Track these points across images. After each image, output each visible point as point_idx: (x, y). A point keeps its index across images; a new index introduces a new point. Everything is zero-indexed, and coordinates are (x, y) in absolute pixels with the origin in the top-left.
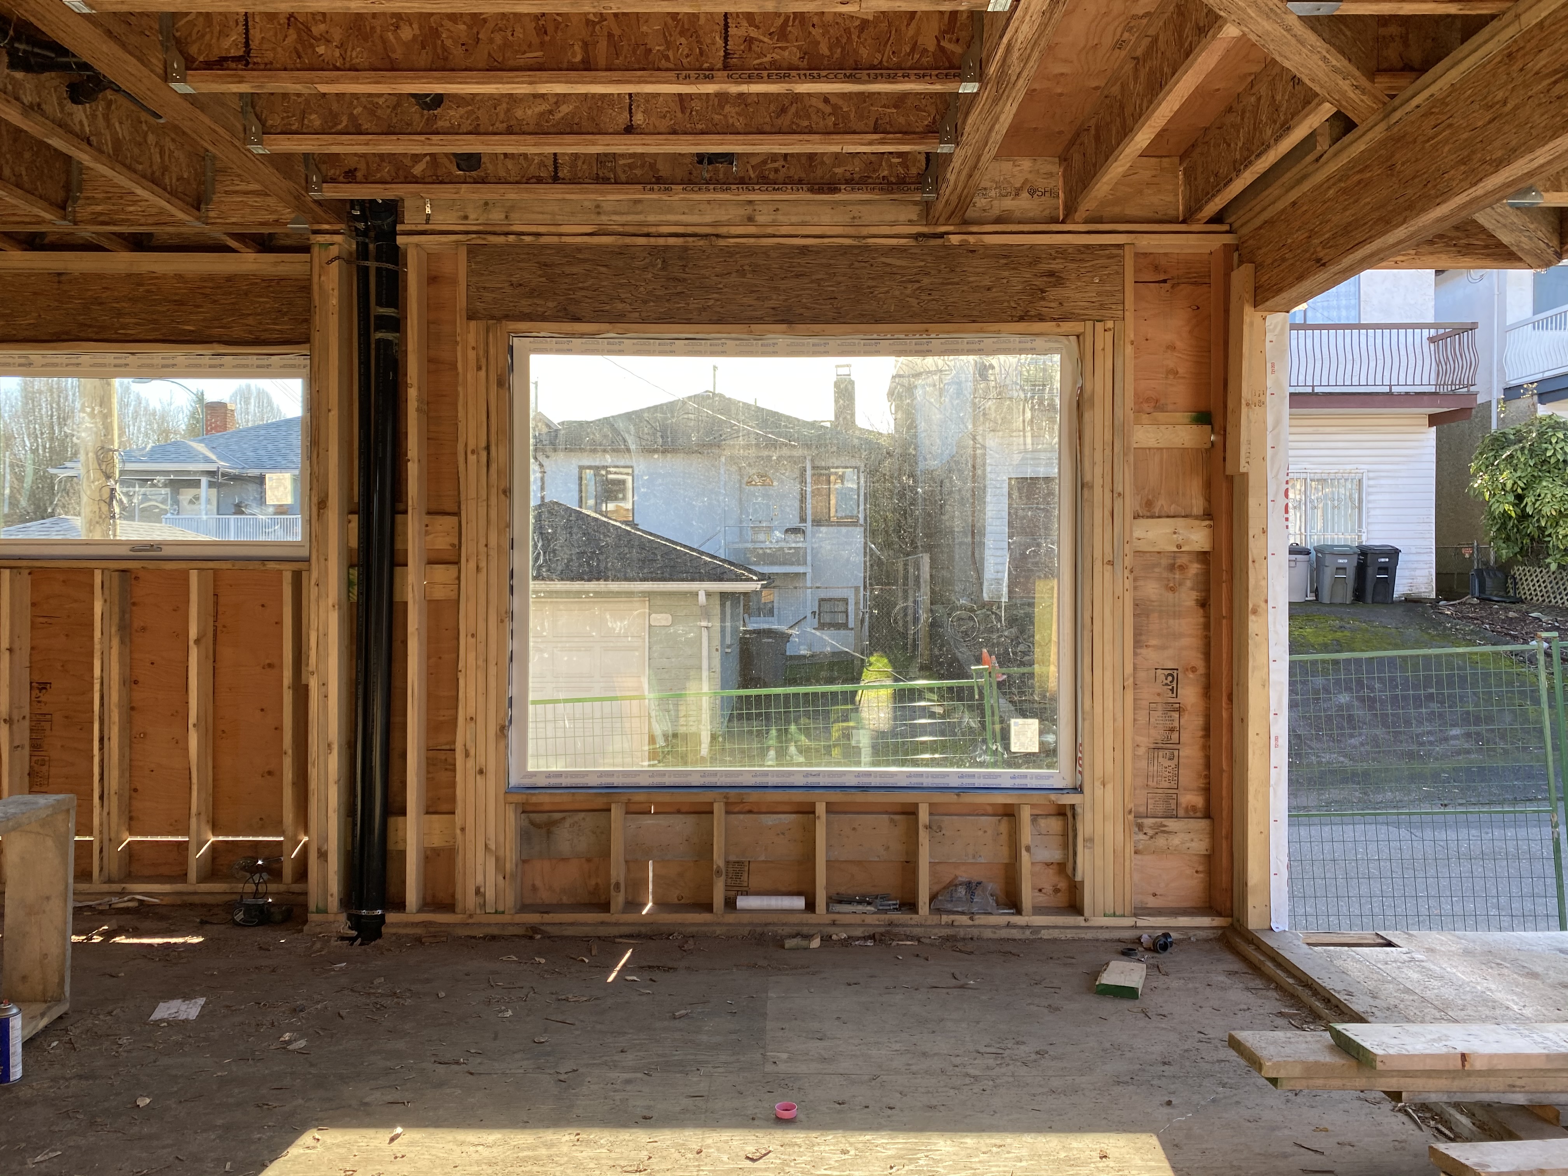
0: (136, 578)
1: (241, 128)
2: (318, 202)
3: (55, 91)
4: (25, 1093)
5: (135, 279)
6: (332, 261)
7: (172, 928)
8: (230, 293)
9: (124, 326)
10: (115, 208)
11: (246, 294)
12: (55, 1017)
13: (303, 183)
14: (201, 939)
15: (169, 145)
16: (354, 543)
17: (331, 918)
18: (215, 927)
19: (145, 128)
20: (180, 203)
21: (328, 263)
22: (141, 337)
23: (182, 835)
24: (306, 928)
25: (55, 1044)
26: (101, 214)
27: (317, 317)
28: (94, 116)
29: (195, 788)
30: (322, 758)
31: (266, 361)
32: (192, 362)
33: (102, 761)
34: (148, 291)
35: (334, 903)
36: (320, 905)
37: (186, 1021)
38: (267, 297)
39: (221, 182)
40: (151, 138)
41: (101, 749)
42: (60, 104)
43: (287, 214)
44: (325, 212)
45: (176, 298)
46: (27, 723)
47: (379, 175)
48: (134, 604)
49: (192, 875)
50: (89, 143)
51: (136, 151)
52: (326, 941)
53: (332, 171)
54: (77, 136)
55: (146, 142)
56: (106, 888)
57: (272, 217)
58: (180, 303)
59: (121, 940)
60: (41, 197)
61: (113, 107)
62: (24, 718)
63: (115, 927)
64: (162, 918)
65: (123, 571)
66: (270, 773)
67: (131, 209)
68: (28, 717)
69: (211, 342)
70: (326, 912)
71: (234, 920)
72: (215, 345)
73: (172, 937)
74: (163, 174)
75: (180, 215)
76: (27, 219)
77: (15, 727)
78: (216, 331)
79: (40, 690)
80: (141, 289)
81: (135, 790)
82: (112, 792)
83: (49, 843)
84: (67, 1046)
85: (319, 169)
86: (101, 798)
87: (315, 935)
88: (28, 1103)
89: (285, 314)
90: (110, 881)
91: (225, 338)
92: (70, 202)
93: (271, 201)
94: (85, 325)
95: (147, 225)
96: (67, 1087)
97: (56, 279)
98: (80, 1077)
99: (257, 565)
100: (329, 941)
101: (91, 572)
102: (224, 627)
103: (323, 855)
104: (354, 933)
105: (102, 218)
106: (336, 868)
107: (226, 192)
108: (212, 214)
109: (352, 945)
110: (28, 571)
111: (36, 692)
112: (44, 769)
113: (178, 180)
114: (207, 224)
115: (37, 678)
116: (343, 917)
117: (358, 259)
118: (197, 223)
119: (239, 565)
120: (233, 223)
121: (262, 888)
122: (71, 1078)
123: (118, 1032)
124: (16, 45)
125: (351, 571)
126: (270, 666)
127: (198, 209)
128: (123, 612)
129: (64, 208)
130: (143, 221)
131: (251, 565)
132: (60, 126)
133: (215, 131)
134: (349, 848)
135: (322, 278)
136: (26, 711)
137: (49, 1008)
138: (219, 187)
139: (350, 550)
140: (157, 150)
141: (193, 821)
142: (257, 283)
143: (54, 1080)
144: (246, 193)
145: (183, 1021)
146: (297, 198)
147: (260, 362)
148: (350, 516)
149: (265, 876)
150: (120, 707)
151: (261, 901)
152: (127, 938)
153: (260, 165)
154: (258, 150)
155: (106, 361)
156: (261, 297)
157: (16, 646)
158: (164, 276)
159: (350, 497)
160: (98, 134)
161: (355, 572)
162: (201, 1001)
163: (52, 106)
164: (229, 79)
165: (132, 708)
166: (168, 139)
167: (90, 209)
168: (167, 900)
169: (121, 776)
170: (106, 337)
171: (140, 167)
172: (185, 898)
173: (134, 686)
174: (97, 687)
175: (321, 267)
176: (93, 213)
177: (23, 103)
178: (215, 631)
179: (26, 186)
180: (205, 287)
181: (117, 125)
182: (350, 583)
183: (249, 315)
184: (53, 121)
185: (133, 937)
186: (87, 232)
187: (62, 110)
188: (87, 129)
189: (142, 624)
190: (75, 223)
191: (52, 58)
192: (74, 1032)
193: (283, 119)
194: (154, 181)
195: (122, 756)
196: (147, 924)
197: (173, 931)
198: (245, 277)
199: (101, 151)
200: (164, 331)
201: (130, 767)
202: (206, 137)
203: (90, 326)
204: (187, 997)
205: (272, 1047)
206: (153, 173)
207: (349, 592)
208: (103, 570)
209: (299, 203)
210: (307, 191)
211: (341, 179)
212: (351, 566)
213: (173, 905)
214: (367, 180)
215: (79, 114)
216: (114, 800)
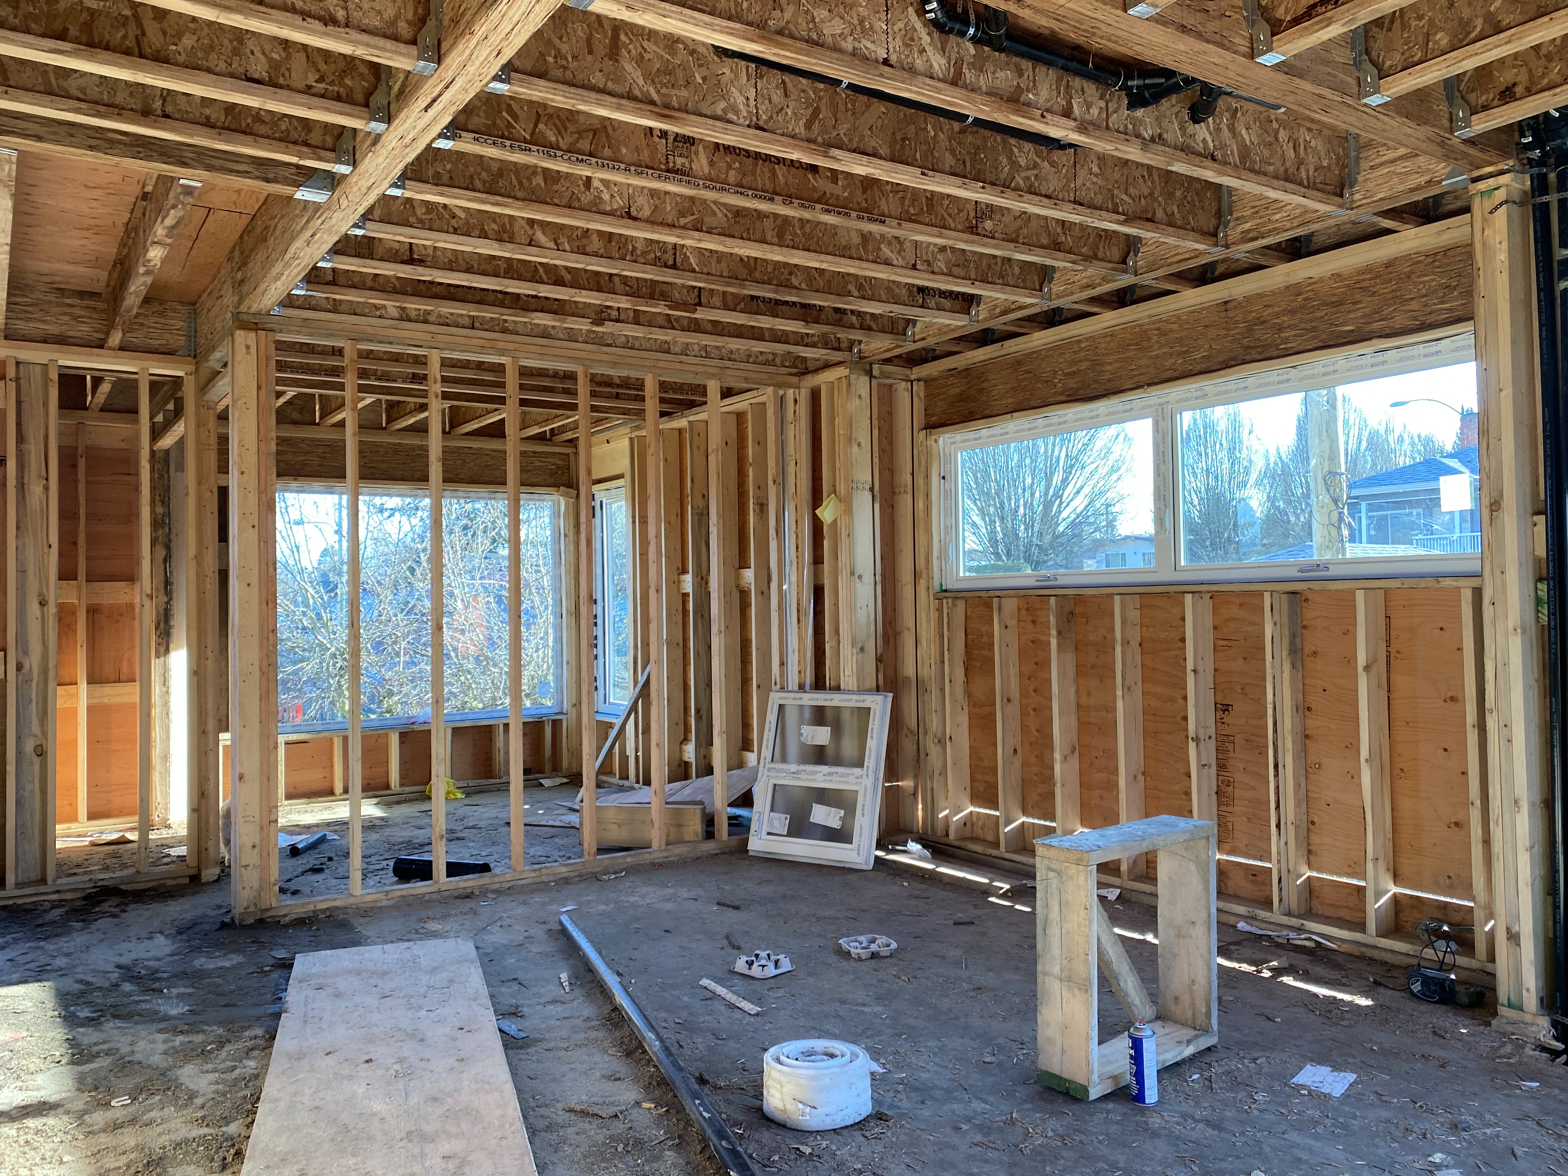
0: (1306, 600)
1: (1353, 82)
2: (1470, 142)
3: (1176, 117)
4: (1155, 1121)
5: (1294, 290)
6: (1496, 208)
7: (1344, 981)
8: (1390, 280)
9: (1286, 341)
10: (1263, 220)
11: (1409, 277)
12: (1203, 1047)
13: (1446, 123)
14: (1369, 1002)
15: (1304, 135)
16: (1541, 551)
17: (1528, 1018)
18: (1390, 992)
19: (1275, 125)
20: (1319, 194)
21: (1491, 212)
22: (1301, 348)
23: (1359, 879)
24: (1494, 1022)
25: (1195, 1077)
26: (1249, 231)
27: (1481, 281)
28: (1218, 130)
29: (1370, 829)
30: (1507, 817)
31: (1434, 347)
32: (1353, 364)
33: (1277, 788)
34: (1306, 299)
35: (1531, 999)
36: (1512, 997)
37: (1329, 1097)
38: (1433, 273)
39: (1366, 158)
40: (1283, 135)
41: (1276, 775)
42: (1182, 129)
43: (1441, 168)
44: (1482, 150)
45: (1334, 299)
46: (1213, 743)
47: (1546, 81)
48: (1304, 627)
49: (1371, 925)
50: (1214, 159)
51: (1266, 153)
52: (1520, 1046)
53: (1484, 98)
54: (1200, 155)
55: (1277, 140)
56: (1285, 920)
57: (1423, 180)
58: (1341, 303)
59: (1288, 980)
60: (1193, 230)
61: (1239, 114)
62: (1210, 737)
63: (1286, 964)
64: (1338, 967)
65: (1294, 593)
66: (1457, 824)
67: (1277, 217)
68: (1214, 737)
69: (1370, 339)
70: (1520, 1009)
71: (1411, 991)
72: (1374, 341)
73: (1340, 991)
74: (1298, 169)
75: (1323, 208)
76: (1187, 256)
77: (1202, 744)
78: (1376, 326)
79: (1224, 711)
80: (1300, 299)
81: (1313, 823)
82: (1289, 823)
83: (1193, 867)
84: (1207, 1083)
85: (1467, 102)
86: (1278, 826)
87: (1505, 1034)
88: (1155, 1134)
89: (1455, 288)
90: (1289, 914)
91: (1388, 331)
92: (1221, 227)
93: (1422, 160)
94: (1250, 347)
95: (1292, 228)
96: (1193, 1129)
97: (1223, 308)
98: (1208, 1123)
99: (1430, 583)
100: (1522, 1047)
101: (1260, 594)
102: (1398, 652)
103: (1514, 937)
104: (1560, 1046)
105: (1250, 235)
106: (1532, 956)
107: (1372, 168)
108: (1357, 197)
109: (1553, 1061)
110: (1209, 595)
111: (1220, 713)
112: (1230, 789)
113: (1316, 170)
114: (1352, 209)
115: (1220, 699)
116: (1544, 1022)
117: (1533, 197)
118: (1342, 212)
119: (1409, 583)
120: (1381, 199)
121: (1449, 959)
122: (1199, 1121)
123: (1258, 1085)
124: (1129, 83)
125: (1539, 586)
126: (1453, 699)
127: (1341, 196)
128: (1293, 636)
129: (1215, 235)
130: (1288, 225)
131: (1423, 583)
132: (1182, 150)
133: (1319, 96)
134: (1551, 935)
135: (1486, 233)
136: (1212, 731)
137: (1196, 1037)
138: (1364, 165)
139: (1537, 560)
140: (1291, 145)
141: (1370, 866)
142: (1420, 262)
143: (1184, 1116)
144: (1393, 161)
145: (1325, 1095)
146: (1442, 144)
147: (1427, 351)
148: (1535, 518)
149: (1453, 946)
150: (1294, 733)
151: (1443, 975)
152: (1295, 979)
153: (1386, 118)
154: (1375, 100)
155: (1271, 380)
156: (1426, 275)
157: (1200, 669)
158: (1321, 280)
159: (1535, 494)
160: (1223, 147)
161: (1543, 587)
162: (1352, 1077)
163: (1173, 133)
164: (1317, 27)
165: (1307, 737)
166: (1303, 130)
167: (1239, 229)
168: (1345, 948)
169: (1298, 805)
170: (1268, 355)
171: (1271, 168)
172: (1363, 949)
173: (1307, 713)
174: (1270, 712)
175: (1484, 220)
176: (1242, 232)
177: (1144, 139)
178: (1388, 657)
179: (1179, 223)
180: (1364, 280)
181: (1244, 132)
182: (1538, 601)
183: (1413, 299)
184: (1175, 148)
185: (1301, 980)
186: (1241, 252)
187: (1184, 134)
188: (1211, 145)
189: (1313, 649)
190: (1227, 247)
191: (1162, 84)
192: (1216, 1069)
193: (1403, 54)
194: (1288, 178)
195: (1297, 786)
196: (1319, 970)
197: (1344, 985)
198: (1406, 258)
199: (1225, 163)
200: (1323, 337)
201: (1307, 799)
202: (1315, 107)
203: (1254, 348)
204: (1336, 1067)
205: (1416, 1165)
206: (1286, 170)
207: (1538, 611)
208: (1272, 592)
209: (1448, 153)
210: (1452, 132)
211: (1496, 102)
212: (1540, 579)
213: (1351, 955)
214: (1530, 92)
215: (1202, 132)
216: (1291, 829)
